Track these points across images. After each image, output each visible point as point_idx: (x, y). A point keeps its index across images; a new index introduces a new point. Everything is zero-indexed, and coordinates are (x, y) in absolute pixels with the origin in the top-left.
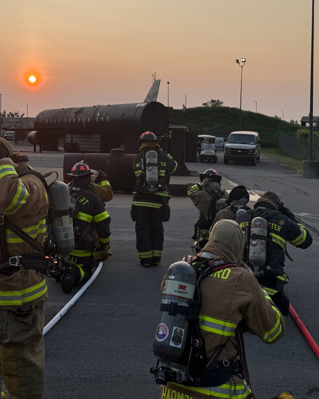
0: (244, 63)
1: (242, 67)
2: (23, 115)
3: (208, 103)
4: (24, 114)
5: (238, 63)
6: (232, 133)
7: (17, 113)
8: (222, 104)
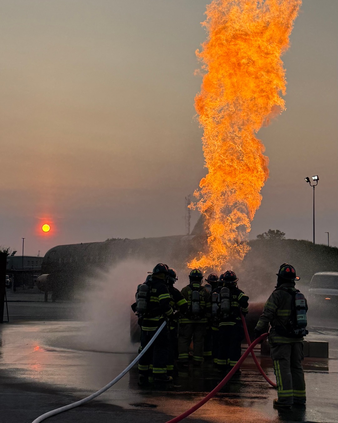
0: (317, 182)
1: (314, 187)
2: (14, 253)
3: (265, 235)
4: (16, 252)
5: (309, 182)
6: (315, 274)
7: (6, 250)
8: (284, 236)
